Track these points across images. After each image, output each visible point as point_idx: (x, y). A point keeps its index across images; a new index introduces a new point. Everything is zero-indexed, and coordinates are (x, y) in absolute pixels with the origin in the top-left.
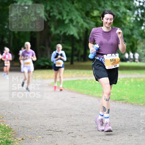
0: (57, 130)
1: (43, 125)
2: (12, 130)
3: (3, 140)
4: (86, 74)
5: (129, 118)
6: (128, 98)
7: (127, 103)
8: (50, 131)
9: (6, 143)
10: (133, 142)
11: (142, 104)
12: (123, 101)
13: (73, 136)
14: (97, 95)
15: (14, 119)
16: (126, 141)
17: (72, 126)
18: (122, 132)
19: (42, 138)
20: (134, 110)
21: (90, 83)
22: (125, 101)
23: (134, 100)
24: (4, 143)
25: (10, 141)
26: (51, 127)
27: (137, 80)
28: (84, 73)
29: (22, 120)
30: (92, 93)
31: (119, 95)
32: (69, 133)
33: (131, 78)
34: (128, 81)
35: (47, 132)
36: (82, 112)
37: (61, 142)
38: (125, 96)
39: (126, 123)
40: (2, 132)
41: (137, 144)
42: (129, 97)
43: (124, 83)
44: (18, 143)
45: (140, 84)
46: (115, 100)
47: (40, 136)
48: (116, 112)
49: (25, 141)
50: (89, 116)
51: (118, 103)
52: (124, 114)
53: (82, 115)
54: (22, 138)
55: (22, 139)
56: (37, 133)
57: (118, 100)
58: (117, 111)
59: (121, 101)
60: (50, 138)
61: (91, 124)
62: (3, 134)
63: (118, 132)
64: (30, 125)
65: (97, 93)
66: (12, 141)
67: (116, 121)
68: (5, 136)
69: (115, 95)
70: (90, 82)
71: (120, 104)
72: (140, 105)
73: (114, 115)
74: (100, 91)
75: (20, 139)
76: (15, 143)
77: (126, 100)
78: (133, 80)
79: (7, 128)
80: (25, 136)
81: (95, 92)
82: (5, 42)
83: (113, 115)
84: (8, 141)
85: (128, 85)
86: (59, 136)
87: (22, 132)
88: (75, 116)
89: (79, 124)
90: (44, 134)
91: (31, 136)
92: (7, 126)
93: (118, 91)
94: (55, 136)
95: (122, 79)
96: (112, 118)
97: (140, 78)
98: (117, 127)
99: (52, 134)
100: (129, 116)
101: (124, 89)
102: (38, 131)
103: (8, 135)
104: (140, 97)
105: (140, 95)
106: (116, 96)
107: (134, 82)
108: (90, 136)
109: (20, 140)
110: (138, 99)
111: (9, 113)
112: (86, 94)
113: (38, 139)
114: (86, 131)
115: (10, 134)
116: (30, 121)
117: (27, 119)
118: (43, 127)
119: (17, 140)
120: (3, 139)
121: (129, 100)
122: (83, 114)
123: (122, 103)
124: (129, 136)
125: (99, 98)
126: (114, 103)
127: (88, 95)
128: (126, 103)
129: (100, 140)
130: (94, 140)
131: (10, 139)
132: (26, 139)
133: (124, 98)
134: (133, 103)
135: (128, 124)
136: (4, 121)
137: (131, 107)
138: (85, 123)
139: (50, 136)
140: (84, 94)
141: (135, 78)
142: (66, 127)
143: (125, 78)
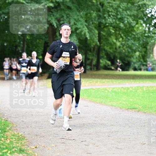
0: (70, 139)
1: (56, 133)
2: (25, 138)
3: (17, 149)
4: (99, 83)
5: (141, 126)
6: (140, 107)
7: (140, 112)
8: (63, 139)
9: (20, 151)
10: (146, 150)
11: (154, 113)
12: (136, 110)
13: (86, 144)
14: (110, 104)
15: (28, 127)
16: (139, 149)
17: (85, 134)
18: (135, 141)
19: (55, 146)
20: (147, 118)
21: (103, 92)
22: (137, 109)
23: (147, 109)
24: (18, 151)
25: (24, 149)
26: (64, 136)
27: (150, 89)
28: (97, 82)
29: (35, 128)
30: (105, 102)
31: (132, 104)
32: (82, 142)
33: (143, 87)
34: (140, 90)
35: (60, 140)
36: (95, 121)
37: (74, 151)
38: (137, 105)
39: (138, 132)
40: (15, 140)
41: (150, 152)
42: (142, 106)
43: (136, 91)
44: (31, 152)
45: (152, 93)
46: (128, 109)
47: (53, 144)
48: (128, 120)
49: (38, 149)
50: (102, 124)
51: (131, 111)
52: (137, 123)
53: (95, 124)
54: (35, 146)
55: (35, 148)
56: (50, 141)
57: (131, 109)
58: (130, 120)
59: (134, 110)
60: (63, 146)
61: (104, 133)
62: (16, 142)
63: (130, 141)
64: (43, 133)
65: (110, 102)
66: (26, 149)
67: (129, 129)
68: (18, 144)
69: (127, 104)
70: (103, 90)
71: (133, 113)
72: (153, 114)
73: (127, 124)
74: (113, 100)
75: (33, 147)
76: (28, 151)
77: (139, 109)
78: (146, 89)
79: (21, 136)
80: (39, 144)
81: (108, 100)
82: (19, 51)
83: (125, 124)
84: (21, 149)
85: (141, 94)
86: (72, 144)
87: (35, 141)
88: (88, 124)
89: (92, 132)
90: (57, 143)
91: (44, 144)
92: (20, 134)
93: (131, 100)
94: (69, 145)
95: (135, 88)
96: (125, 127)
97: (152, 87)
98: (130, 135)
99: (65, 142)
100: (141, 125)
101: (137, 98)
102: (51, 140)
103: (21, 143)
104: (153, 106)
105: (153, 104)
106: (129, 105)
107: (146, 90)
108: (103, 144)
109: (33, 149)
110: (150, 108)
111: (22, 121)
112: (99, 103)
113: (51, 147)
114: (99, 139)
115: (24, 142)
116: (43, 129)
117: (40, 127)
118: (56, 135)
119: (31, 148)
120: (17, 147)
121: (142, 108)
122: (96, 122)
123: (135, 111)
124: (142, 145)
125: (112, 107)
126: (127, 111)
127: (101, 103)
128: (138, 112)
129: (113, 148)
130: (107, 148)
131: (23, 148)
132: (40, 147)
133: (137, 107)
134: (145, 111)
135: (141, 132)
136: (17, 130)
137: (143, 116)
138: (98, 132)
139: (63, 144)
140: (97, 103)
141: (147, 87)
142: (79, 135)
143: (137, 87)
